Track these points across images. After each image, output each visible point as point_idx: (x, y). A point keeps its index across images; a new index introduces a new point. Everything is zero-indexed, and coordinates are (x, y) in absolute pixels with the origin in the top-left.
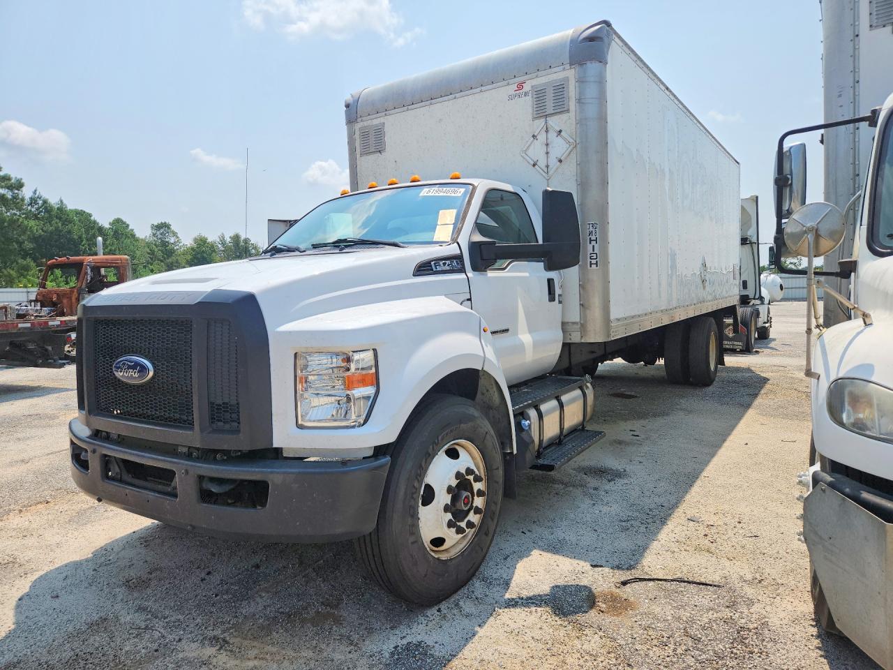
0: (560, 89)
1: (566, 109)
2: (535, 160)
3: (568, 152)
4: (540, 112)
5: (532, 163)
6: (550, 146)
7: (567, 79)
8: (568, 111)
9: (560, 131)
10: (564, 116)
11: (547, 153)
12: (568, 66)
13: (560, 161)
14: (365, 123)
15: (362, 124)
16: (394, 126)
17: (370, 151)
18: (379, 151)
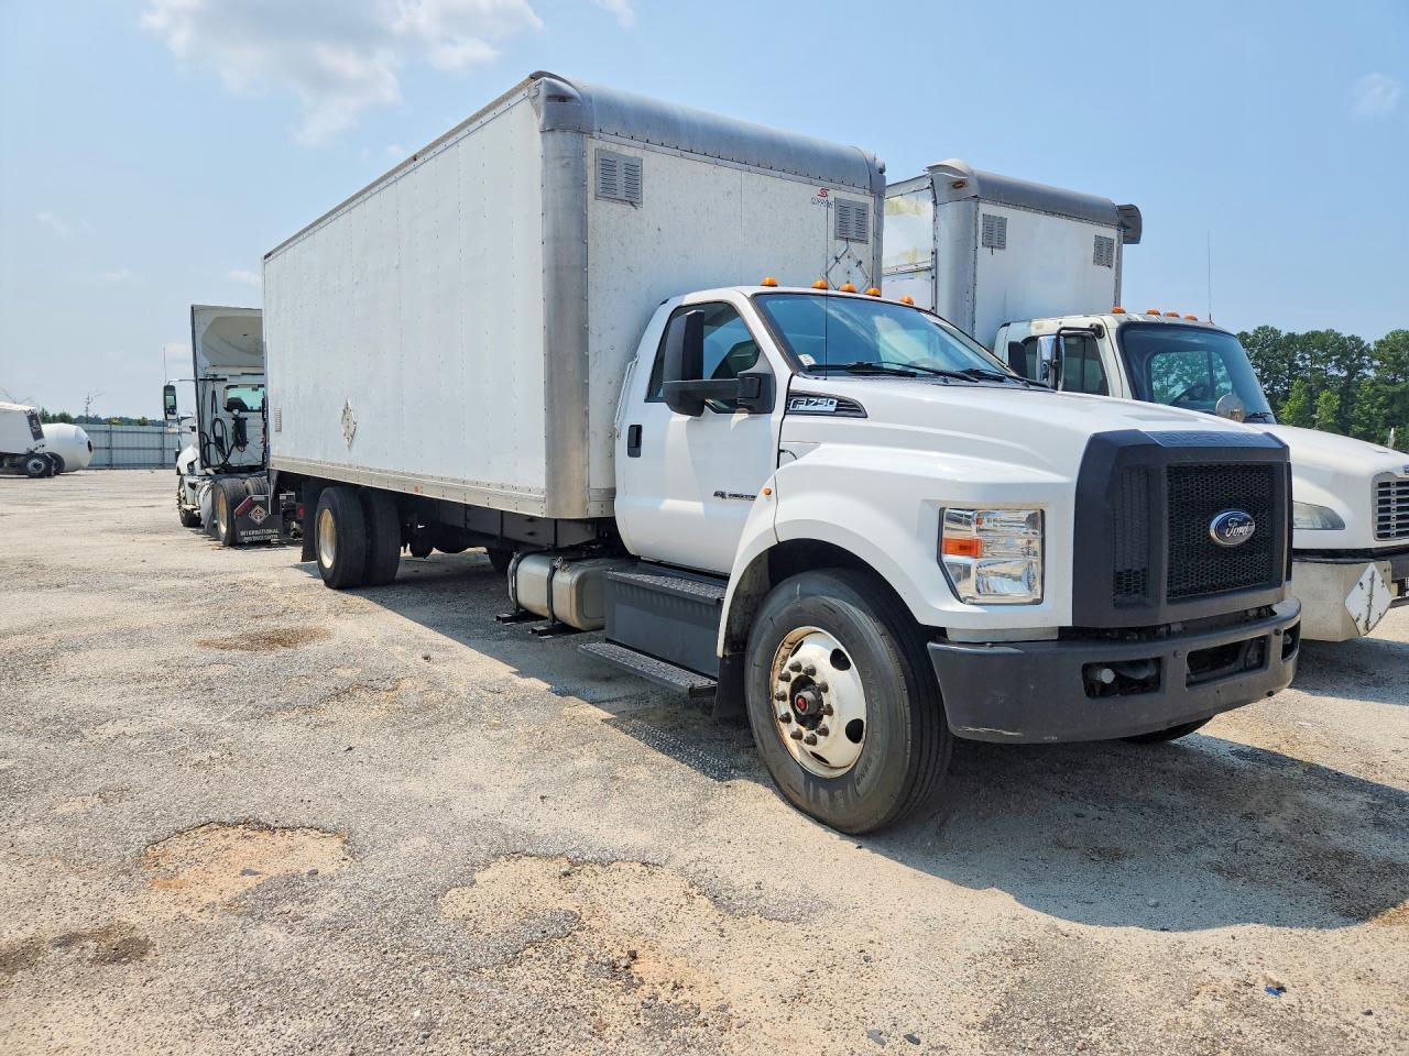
0: (862, 212)
1: (866, 239)
4: (842, 231)
6: (851, 276)
8: (865, 242)
9: (860, 262)
10: (864, 247)
11: (848, 282)
12: (869, 193)
14: (608, 146)
15: (600, 144)
16: (662, 171)
17: (617, 196)
18: (631, 203)
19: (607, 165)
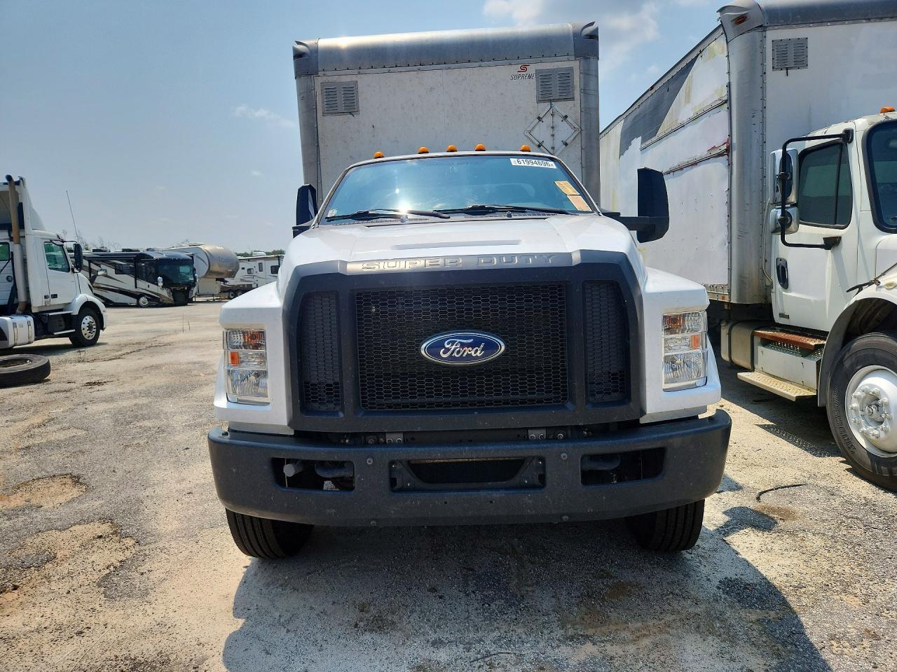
0: (566, 76)
1: (571, 96)
2: (541, 141)
3: (572, 137)
4: (545, 95)
5: (538, 143)
6: (556, 129)
7: (571, 69)
8: (573, 99)
9: (566, 117)
10: (570, 103)
11: (553, 135)
12: (573, 58)
13: (566, 144)
14: (330, 79)
15: (325, 79)
16: (372, 87)
17: (338, 111)
18: (350, 113)
19: (330, 92)
